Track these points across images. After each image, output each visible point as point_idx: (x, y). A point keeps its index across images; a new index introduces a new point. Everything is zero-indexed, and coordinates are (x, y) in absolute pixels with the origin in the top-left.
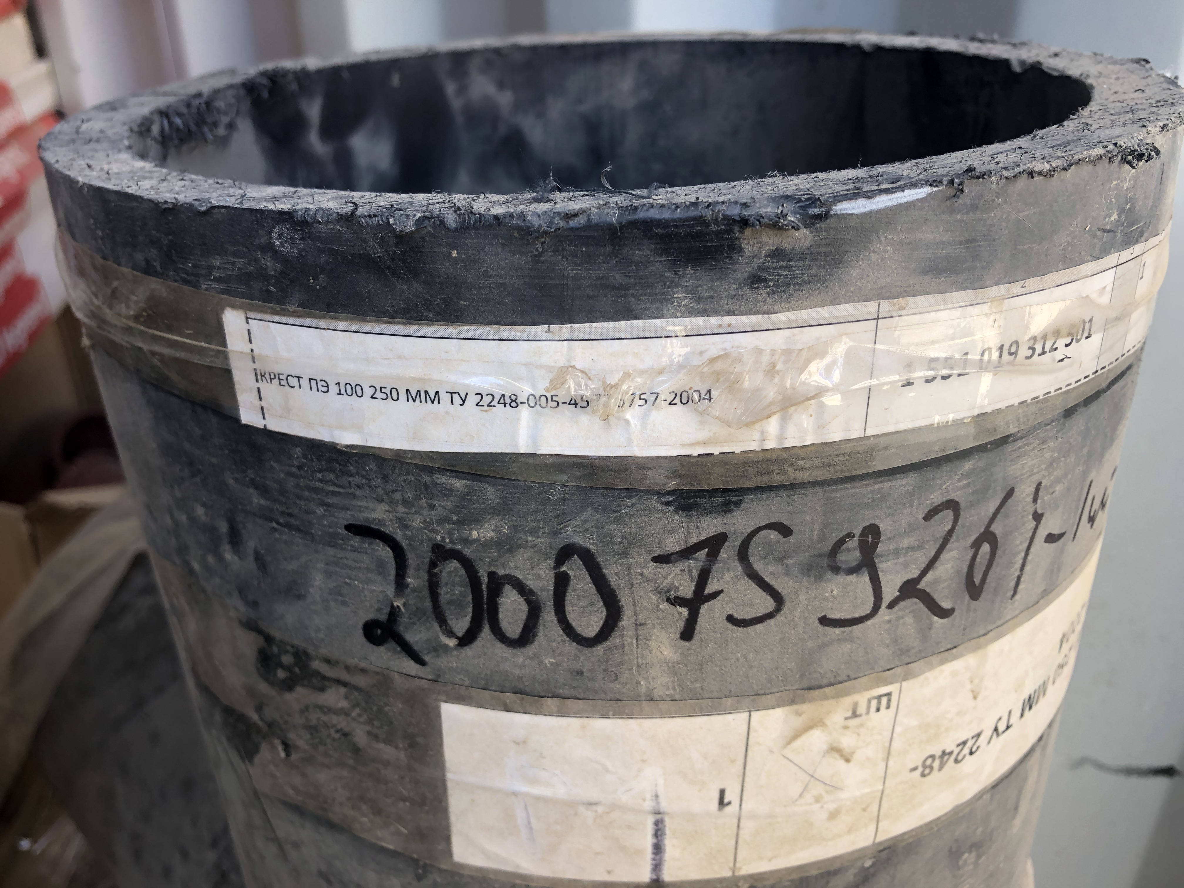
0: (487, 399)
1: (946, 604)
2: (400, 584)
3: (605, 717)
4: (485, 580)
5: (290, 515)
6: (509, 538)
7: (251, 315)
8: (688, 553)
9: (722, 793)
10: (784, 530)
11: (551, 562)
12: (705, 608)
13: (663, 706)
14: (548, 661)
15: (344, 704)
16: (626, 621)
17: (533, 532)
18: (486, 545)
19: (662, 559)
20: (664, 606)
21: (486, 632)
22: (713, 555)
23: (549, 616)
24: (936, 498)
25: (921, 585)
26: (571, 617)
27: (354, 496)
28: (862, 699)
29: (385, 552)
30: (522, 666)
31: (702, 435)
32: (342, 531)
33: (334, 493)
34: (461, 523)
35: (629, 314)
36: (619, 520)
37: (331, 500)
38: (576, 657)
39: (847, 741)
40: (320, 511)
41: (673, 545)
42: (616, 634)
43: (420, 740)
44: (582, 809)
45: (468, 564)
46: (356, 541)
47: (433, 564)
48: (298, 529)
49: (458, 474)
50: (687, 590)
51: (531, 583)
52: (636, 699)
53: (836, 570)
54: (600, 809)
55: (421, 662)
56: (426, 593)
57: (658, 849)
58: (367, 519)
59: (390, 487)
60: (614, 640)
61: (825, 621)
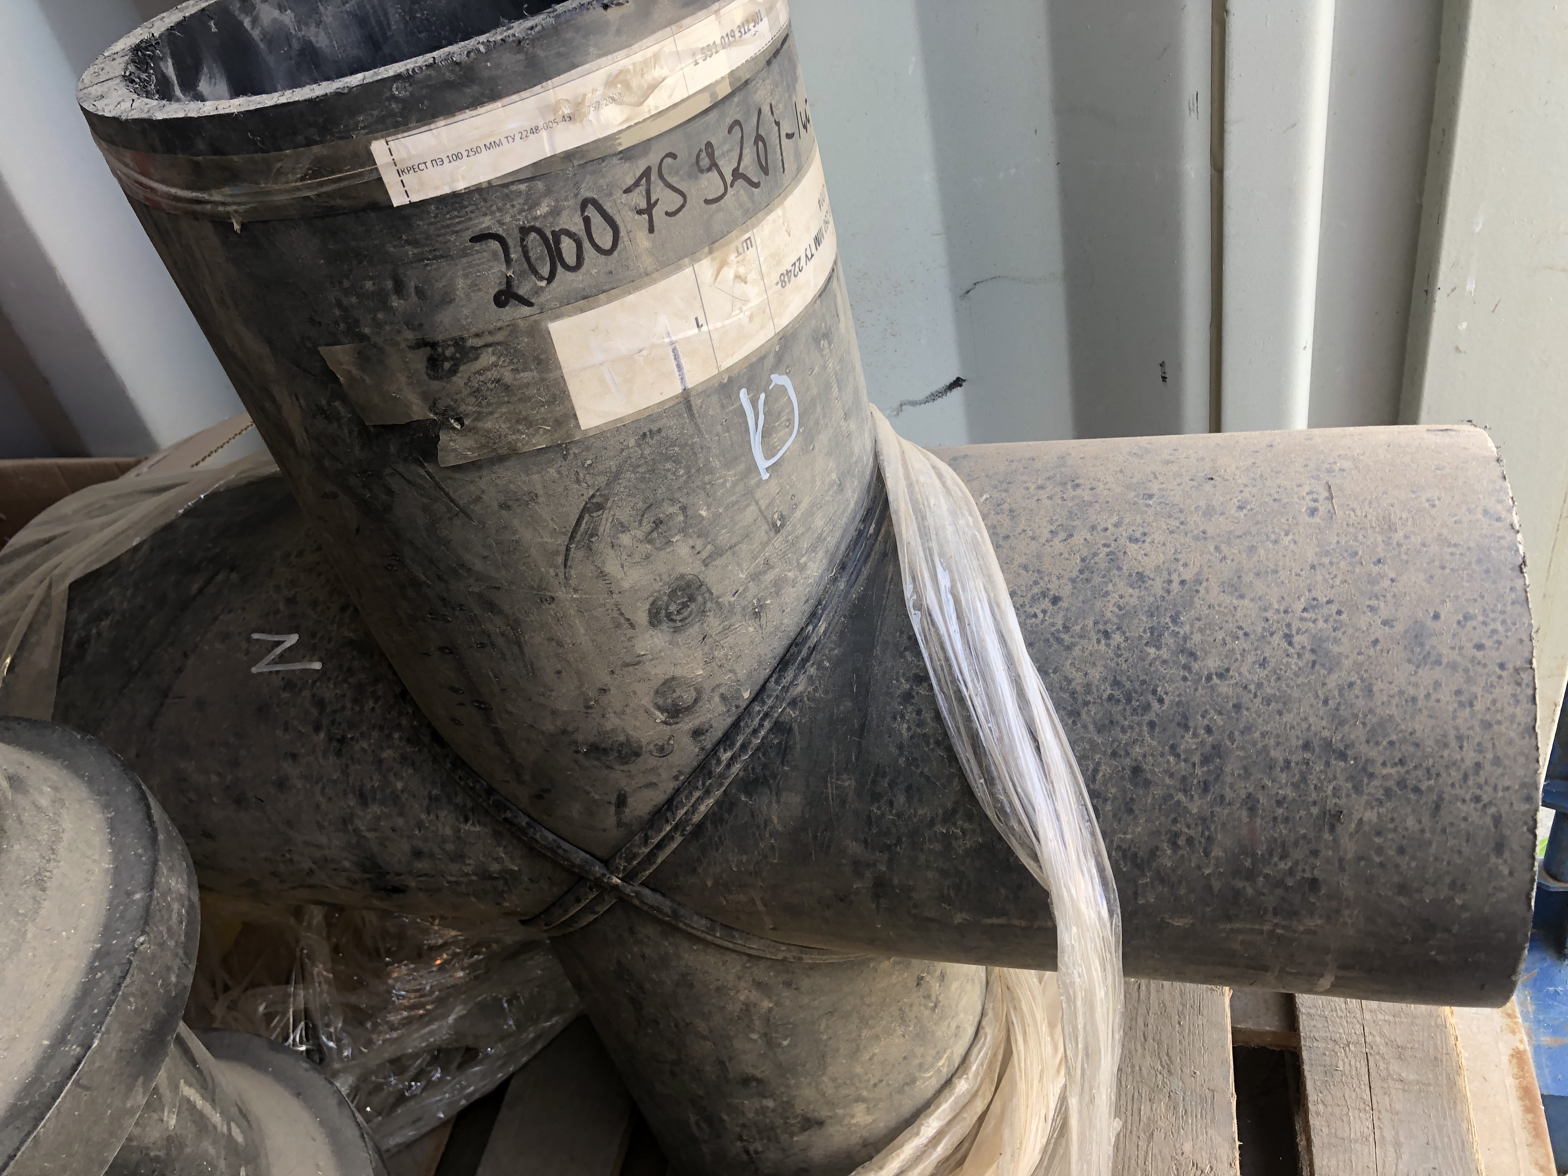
0: (524, 134)
1: (755, 180)
2: (508, 261)
3: (630, 293)
4: (550, 237)
5: (435, 250)
6: (556, 207)
7: (389, 139)
8: (637, 184)
9: (696, 319)
10: (673, 156)
11: (579, 213)
12: (654, 211)
13: (655, 275)
14: (594, 271)
15: (493, 359)
16: (623, 233)
17: (566, 199)
18: (545, 216)
19: (627, 191)
20: (637, 217)
21: (560, 269)
22: (648, 181)
23: (587, 245)
24: (729, 121)
25: (741, 171)
26: (597, 241)
27: (471, 219)
28: (738, 243)
29: (495, 245)
30: (582, 281)
31: (624, 117)
32: (470, 244)
33: (459, 223)
34: (530, 208)
35: (574, 66)
36: (603, 176)
37: (458, 228)
38: (606, 264)
39: (742, 270)
40: (454, 237)
41: (630, 181)
42: (620, 242)
43: (542, 357)
44: (636, 357)
45: (540, 232)
46: (477, 246)
47: (522, 240)
48: (442, 257)
49: (520, 181)
50: (643, 205)
51: (573, 229)
52: (640, 277)
53: (701, 171)
54: (645, 353)
55: (530, 304)
56: (523, 259)
57: (679, 367)
58: (481, 230)
59: (489, 204)
60: (620, 246)
61: (707, 202)
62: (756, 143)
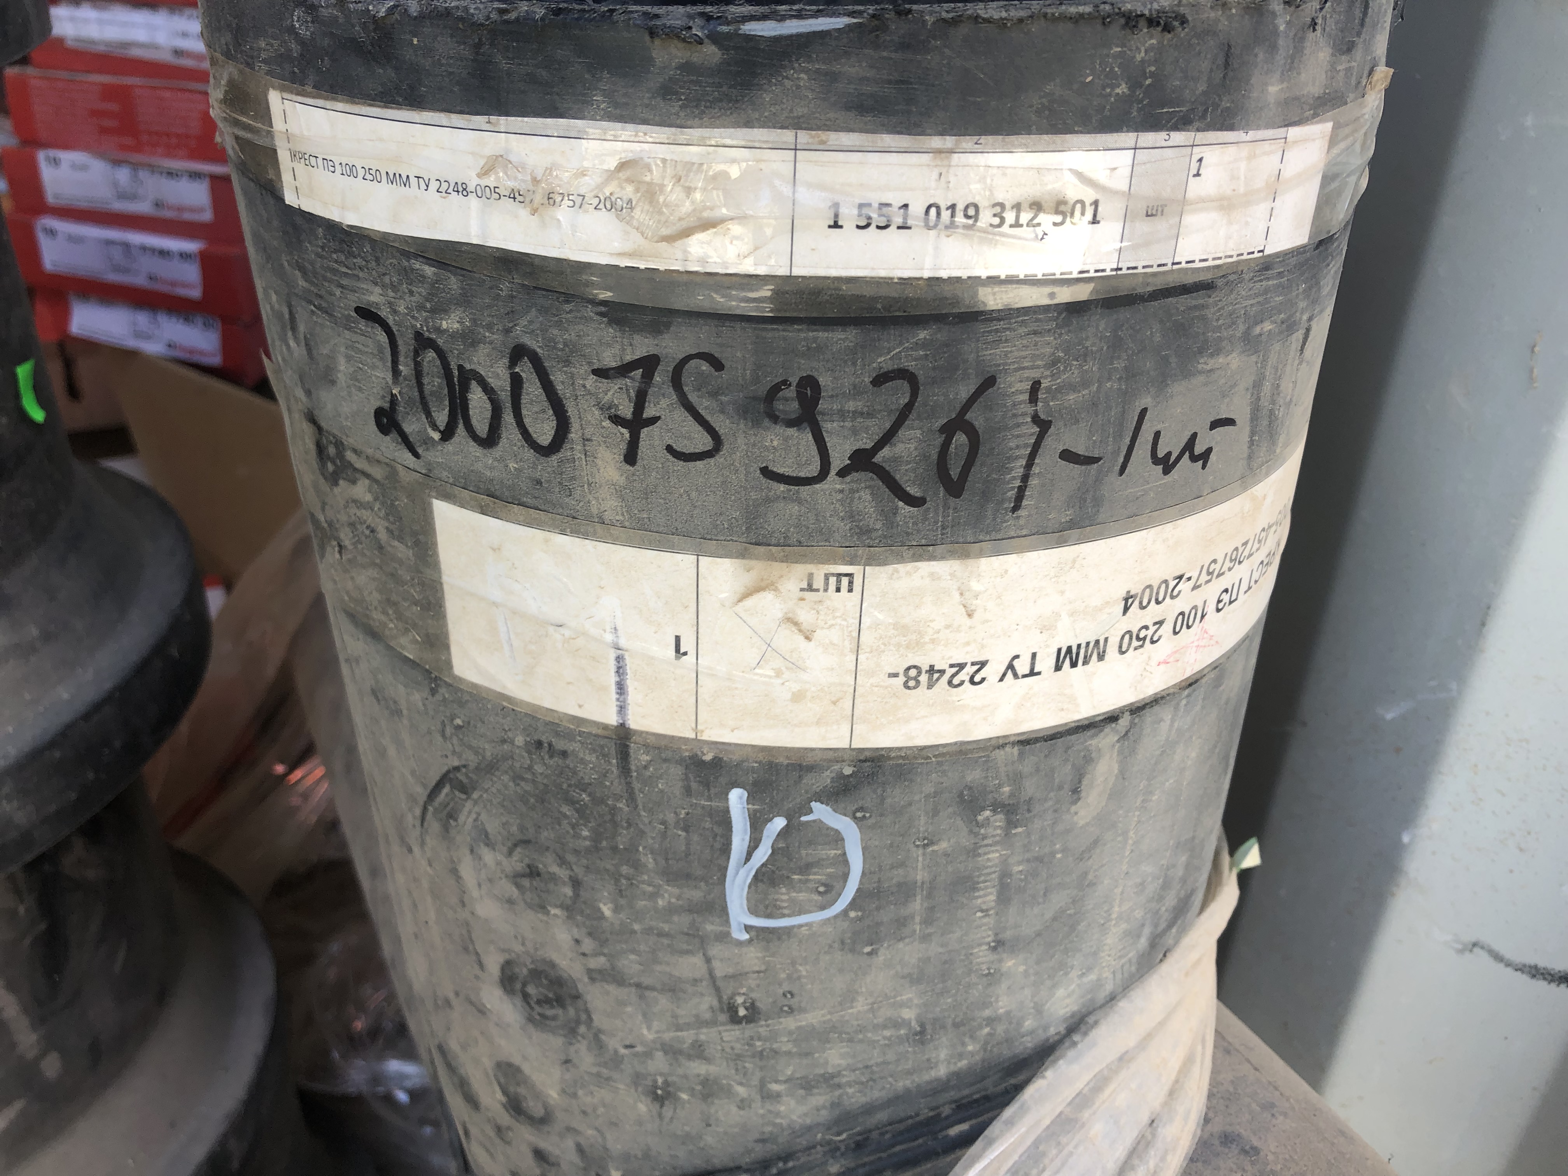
0: (445, 186)
1: (914, 490)
2: (396, 372)
3: (563, 532)
4: (456, 373)
5: (321, 297)
6: (472, 331)
7: (286, 95)
8: (624, 370)
9: (678, 639)
10: (717, 365)
11: (506, 361)
12: (644, 432)
13: (615, 531)
14: (512, 465)
15: (368, 497)
16: (574, 435)
17: (490, 327)
18: (454, 336)
19: (601, 373)
20: (607, 423)
21: (461, 429)
22: (648, 376)
23: (508, 418)
24: (884, 362)
25: (878, 458)
26: (527, 421)
27: (358, 278)
28: (820, 571)
29: (383, 337)
30: (492, 468)
31: (628, 247)
32: (353, 314)
33: (346, 274)
34: (433, 311)
35: (554, 112)
36: (559, 324)
37: (345, 282)
38: (535, 466)
39: (805, 616)
40: (338, 292)
41: (610, 360)
42: (566, 446)
43: (421, 537)
44: (551, 629)
45: (441, 355)
46: (362, 324)
47: (416, 353)
48: (327, 312)
49: (429, 261)
50: (626, 410)
51: (492, 381)
52: (589, 518)
53: (775, 419)
54: (567, 633)
55: (416, 455)
56: (414, 381)
57: (621, 688)
58: (369, 303)
59: (382, 270)
60: (564, 453)
61: (766, 472)
62: (948, 430)
